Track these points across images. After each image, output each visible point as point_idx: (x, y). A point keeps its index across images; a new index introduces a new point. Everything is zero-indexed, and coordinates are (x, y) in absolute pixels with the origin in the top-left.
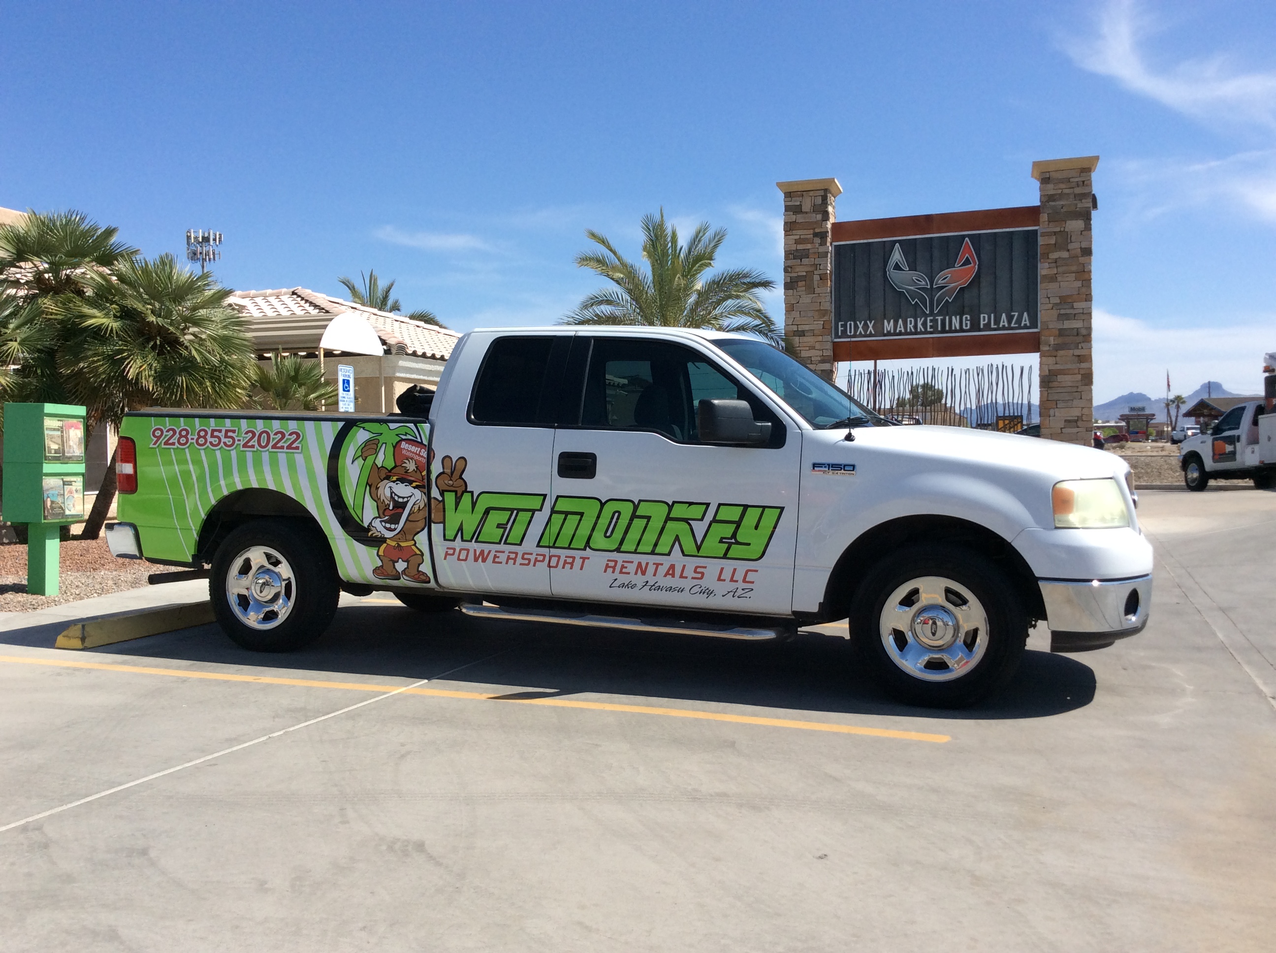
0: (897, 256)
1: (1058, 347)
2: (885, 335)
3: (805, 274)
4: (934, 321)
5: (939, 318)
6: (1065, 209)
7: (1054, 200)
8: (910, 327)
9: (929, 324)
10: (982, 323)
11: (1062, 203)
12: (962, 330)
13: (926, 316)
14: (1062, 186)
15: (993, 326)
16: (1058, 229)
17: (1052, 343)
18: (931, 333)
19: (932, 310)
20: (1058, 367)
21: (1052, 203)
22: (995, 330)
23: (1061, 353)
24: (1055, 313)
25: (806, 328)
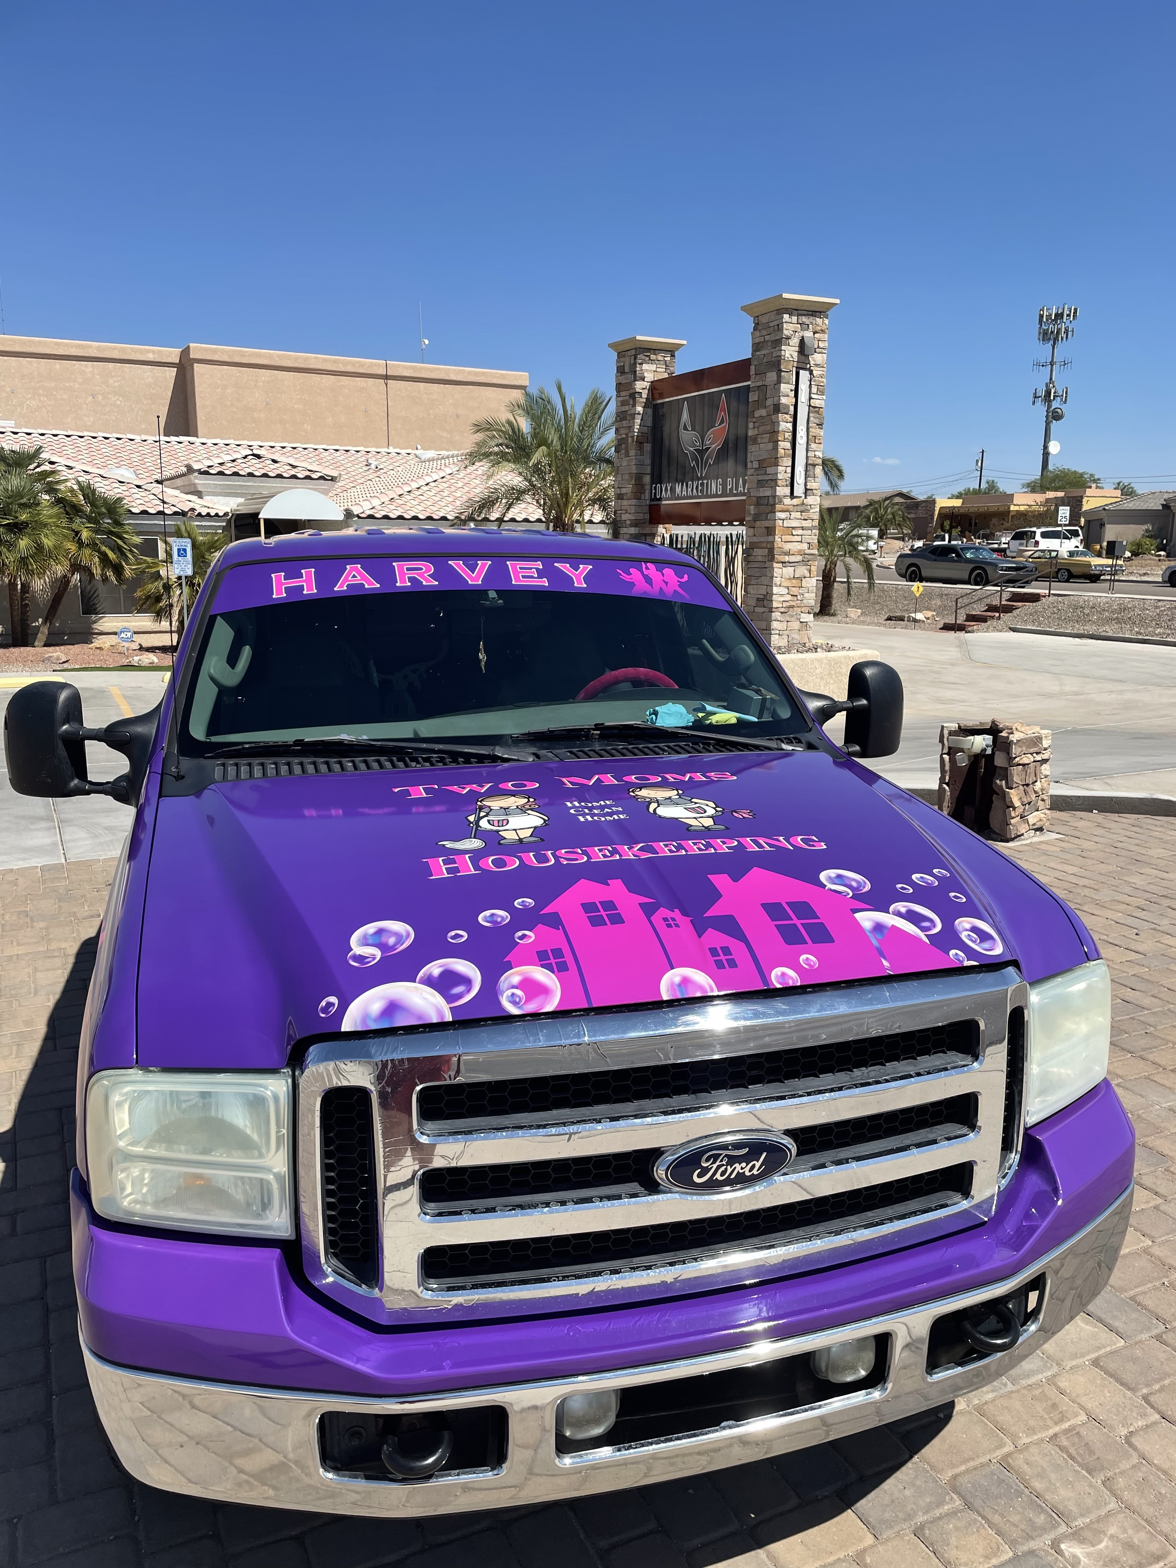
0: (685, 416)
1: (757, 518)
2: (677, 499)
3: (624, 436)
4: (702, 484)
5: (705, 481)
6: (765, 361)
7: (759, 351)
8: (689, 490)
9: (700, 488)
10: (729, 487)
11: (763, 352)
12: (717, 496)
13: (698, 479)
14: (764, 332)
15: (735, 492)
16: (759, 384)
17: (752, 512)
18: (700, 497)
19: (701, 474)
20: (755, 539)
21: (758, 353)
22: (735, 495)
23: (758, 523)
24: (755, 478)
25: (624, 491)
